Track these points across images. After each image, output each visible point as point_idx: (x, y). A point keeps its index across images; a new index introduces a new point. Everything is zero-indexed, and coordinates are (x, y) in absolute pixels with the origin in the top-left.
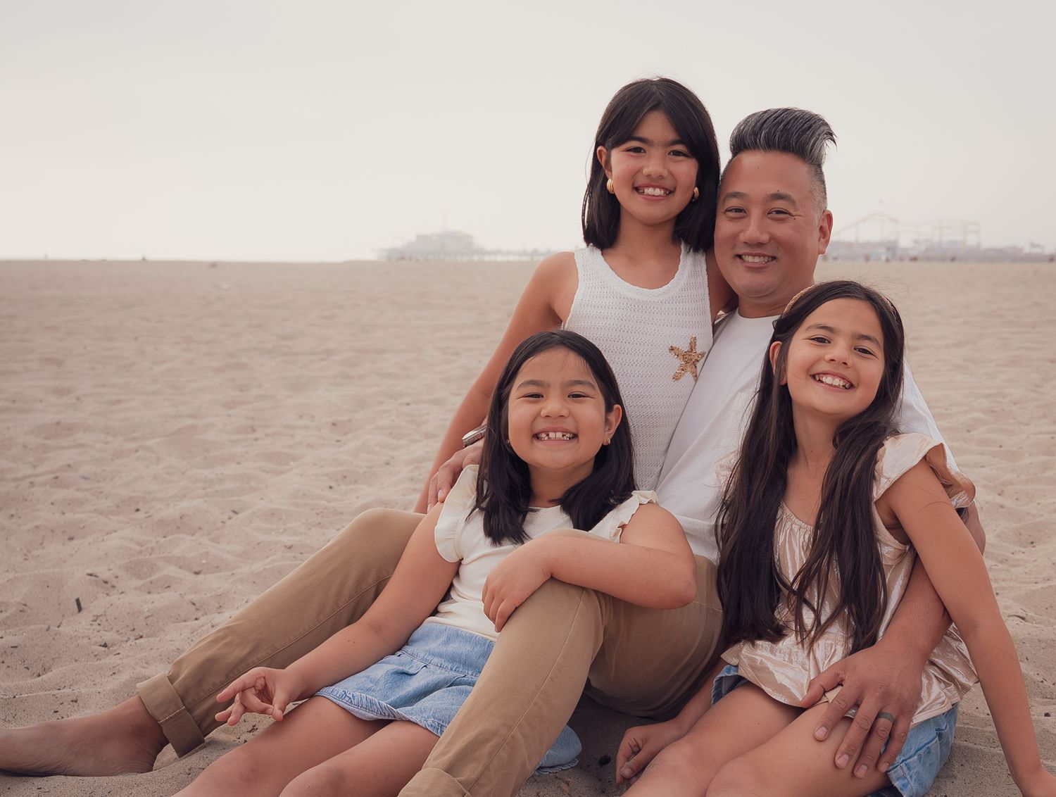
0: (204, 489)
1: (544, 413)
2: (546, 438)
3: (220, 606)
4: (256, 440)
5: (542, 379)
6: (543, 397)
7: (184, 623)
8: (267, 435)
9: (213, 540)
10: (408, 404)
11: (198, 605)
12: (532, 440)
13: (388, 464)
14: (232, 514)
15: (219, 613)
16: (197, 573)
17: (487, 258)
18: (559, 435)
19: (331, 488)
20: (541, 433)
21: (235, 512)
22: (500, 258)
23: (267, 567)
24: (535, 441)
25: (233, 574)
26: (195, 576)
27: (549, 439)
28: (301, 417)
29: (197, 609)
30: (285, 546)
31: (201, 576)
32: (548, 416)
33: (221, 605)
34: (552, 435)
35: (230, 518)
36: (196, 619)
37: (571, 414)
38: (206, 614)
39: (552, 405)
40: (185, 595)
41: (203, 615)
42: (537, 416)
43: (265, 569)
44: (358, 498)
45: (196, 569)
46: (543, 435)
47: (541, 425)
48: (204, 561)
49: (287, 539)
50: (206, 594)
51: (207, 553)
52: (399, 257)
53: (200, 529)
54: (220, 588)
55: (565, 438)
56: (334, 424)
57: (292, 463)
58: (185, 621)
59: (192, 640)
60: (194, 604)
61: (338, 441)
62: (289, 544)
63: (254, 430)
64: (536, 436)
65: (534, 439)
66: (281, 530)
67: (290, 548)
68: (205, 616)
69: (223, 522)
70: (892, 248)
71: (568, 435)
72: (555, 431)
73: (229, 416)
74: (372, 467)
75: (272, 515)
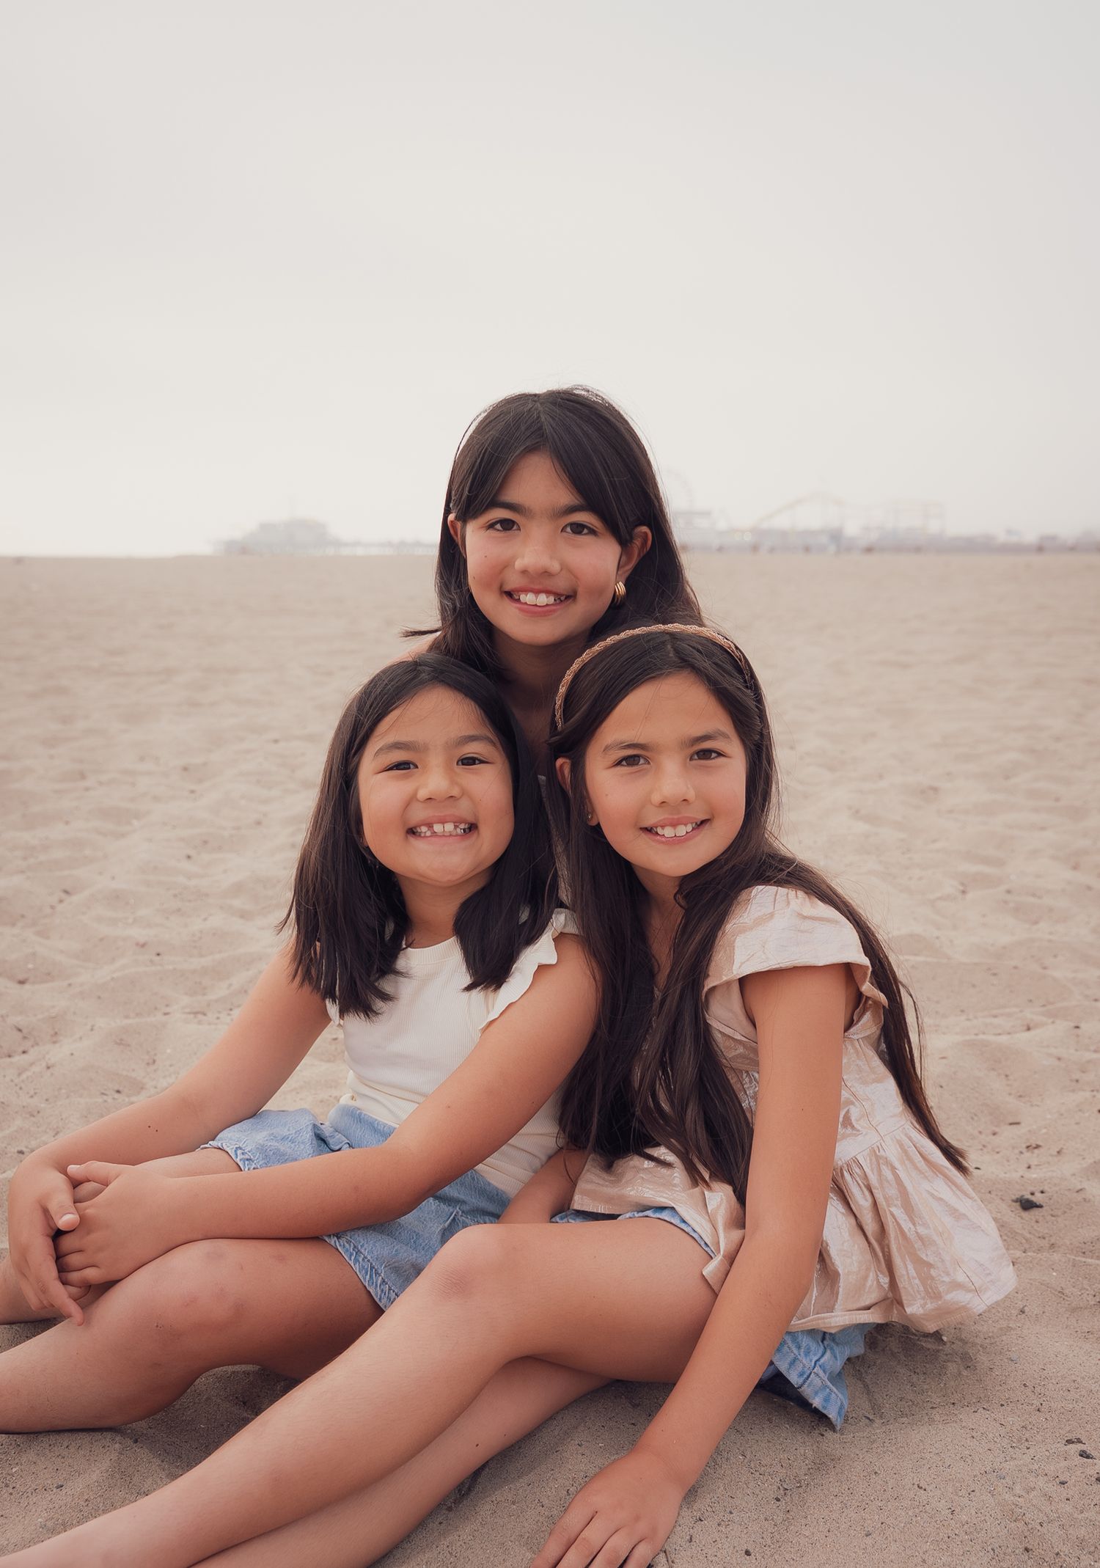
0: (25, 858)
1: (423, 794)
2: (428, 834)
3: (56, 1033)
4: (87, 789)
5: (412, 740)
6: (416, 767)
7: (8, 1060)
8: (101, 783)
9: (39, 934)
10: (276, 741)
11: (25, 1031)
12: (407, 837)
13: (259, 823)
14: (63, 896)
15: (55, 1042)
16: (22, 982)
17: (345, 552)
18: (449, 827)
19: (189, 857)
20: (420, 826)
21: (66, 892)
22: (360, 552)
23: (115, 975)
24: (412, 839)
25: (70, 985)
26: (18, 986)
27: (434, 834)
28: (142, 759)
29: (25, 1038)
30: (137, 944)
31: (27, 986)
32: (430, 799)
33: (56, 1030)
34: (438, 828)
35: (61, 901)
36: (24, 1052)
37: (464, 792)
38: (37, 1044)
39: (434, 780)
40: (7, 1016)
41: (33, 1046)
42: (411, 800)
43: (113, 979)
44: (225, 871)
45: (21, 977)
46: (424, 829)
47: (419, 814)
48: (30, 966)
49: (139, 933)
50: (35, 1015)
51: (34, 954)
52: (240, 550)
53: (23, 916)
54: (53, 1007)
55: (458, 830)
56: (185, 769)
57: (135, 822)
58: (10, 1056)
59: (21, 1088)
60: (20, 1030)
61: (192, 792)
62: (142, 941)
63: (83, 776)
64: (412, 832)
65: (409, 836)
66: (130, 921)
67: (143, 945)
68: (36, 1048)
69: (52, 907)
70: (836, 536)
71: (462, 826)
72: (443, 822)
73: (52, 757)
74: (238, 828)
75: (116, 898)
